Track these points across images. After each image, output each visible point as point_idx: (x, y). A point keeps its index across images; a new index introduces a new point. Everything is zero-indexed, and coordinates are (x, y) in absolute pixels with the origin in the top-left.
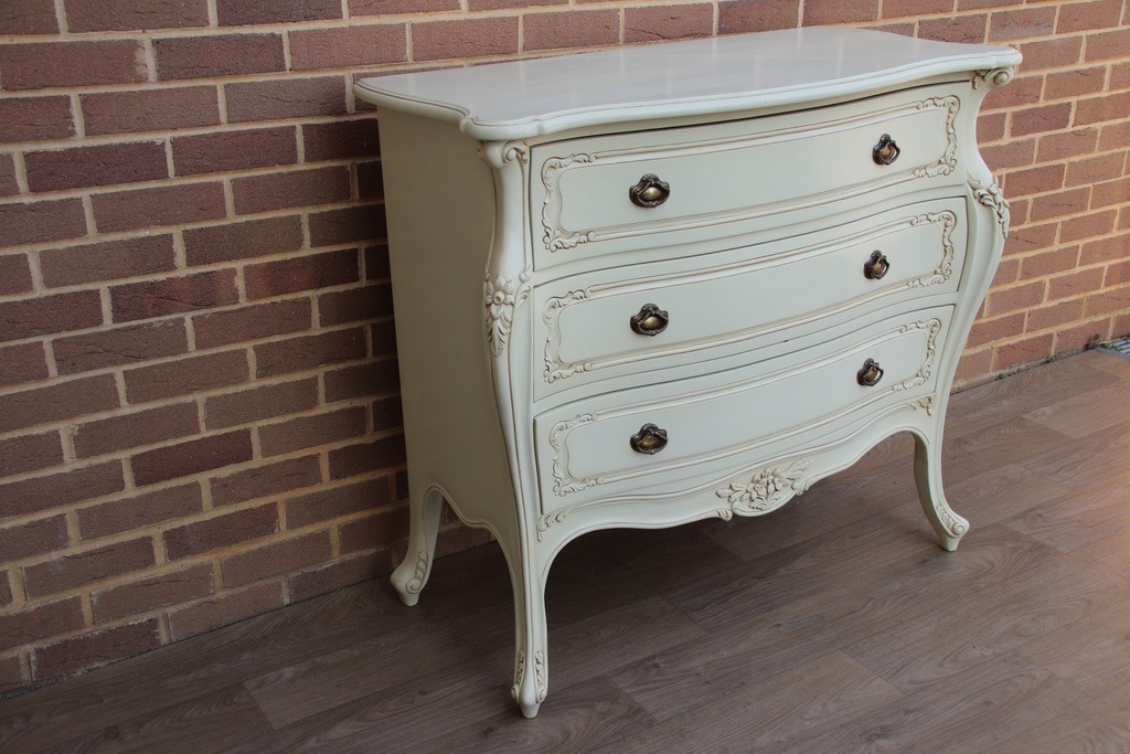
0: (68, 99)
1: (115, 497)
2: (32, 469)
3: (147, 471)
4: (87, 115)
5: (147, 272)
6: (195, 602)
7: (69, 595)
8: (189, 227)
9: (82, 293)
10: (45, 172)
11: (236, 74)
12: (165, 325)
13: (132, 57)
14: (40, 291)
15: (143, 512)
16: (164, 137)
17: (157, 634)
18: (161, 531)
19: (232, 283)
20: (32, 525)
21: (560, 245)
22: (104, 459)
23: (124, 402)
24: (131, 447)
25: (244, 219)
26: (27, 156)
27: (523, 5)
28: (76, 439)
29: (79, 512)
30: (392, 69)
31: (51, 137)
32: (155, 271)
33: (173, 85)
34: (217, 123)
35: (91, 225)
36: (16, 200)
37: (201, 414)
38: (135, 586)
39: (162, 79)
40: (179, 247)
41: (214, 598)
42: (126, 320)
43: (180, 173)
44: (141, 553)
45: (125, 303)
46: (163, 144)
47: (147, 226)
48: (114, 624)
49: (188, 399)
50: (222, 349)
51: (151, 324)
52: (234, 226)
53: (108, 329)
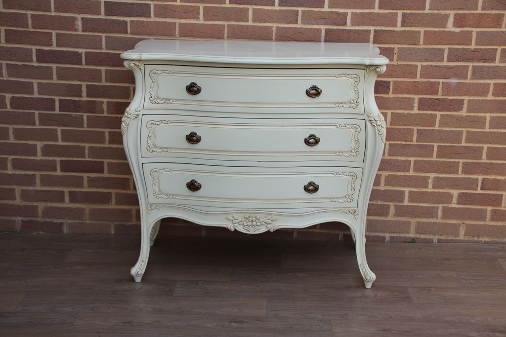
0: (52, 33)
1: (53, 173)
2: (27, 155)
3: (66, 166)
4: (57, 40)
5: (72, 96)
6: (78, 221)
7: (35, 204)
8: (89, 83)
9: (49, 99)
10: (42, 56)
11: (110, 32)
12: (76, 116)
13: (74, 22)
14: (36, 95)
15: (61, 181)
16: (82, 51)
17: (63, 229)
18: (68, 190)
19: (102, 106)
20: (25, 175)
21: (156, 102)
22: (51, 158)
23: (60, 140)
24: (60, 156)
25: (108, 84)
26: (37, 50)
27: (228, 20)
28: (42, 149)
29: (41, 175)
30: (170, 38)
31: (45, 45)
32: (75, 96)
33: (87, 33)
34: (101, 49)
35: (55, 76)
36: (32, 64)
37: (87, 151)
38: (57, 208)
39: (83, 31)
40: (84, 90)
41: (85, 222)
42: (63, 111)
43: (87, 64)
44: (60, 197)
45: (64, 105)
46: (82, 53)
47: (74, 80)
48: (49, 220)
49: (82, 145)
50: (96, 130)
51: (72, 115)
52: (104, 86)
53: (57, 113)
